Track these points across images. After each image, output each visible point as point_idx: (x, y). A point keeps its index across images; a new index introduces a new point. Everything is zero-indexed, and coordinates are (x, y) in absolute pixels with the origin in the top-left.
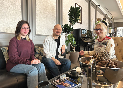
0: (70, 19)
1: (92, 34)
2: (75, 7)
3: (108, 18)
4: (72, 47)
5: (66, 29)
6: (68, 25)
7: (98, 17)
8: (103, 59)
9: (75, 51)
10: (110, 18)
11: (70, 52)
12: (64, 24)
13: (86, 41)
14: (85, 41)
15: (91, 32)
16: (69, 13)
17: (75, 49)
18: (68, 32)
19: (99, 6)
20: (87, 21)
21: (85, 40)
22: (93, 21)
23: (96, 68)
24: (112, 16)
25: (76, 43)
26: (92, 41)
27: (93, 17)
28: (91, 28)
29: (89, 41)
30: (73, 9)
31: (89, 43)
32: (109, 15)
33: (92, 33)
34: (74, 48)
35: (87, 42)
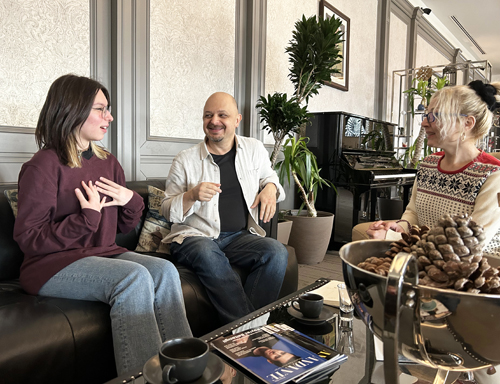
0: (295, 71)
1: (390, 137)
2: (317, 19)
3: (467, 66)
4: (301, 193)
5: (280, 114)
6: (285, 95)
7: (419, 64)
8: (449, 252)
9: (314, 213)
10: (475, 65)
11: (295, 213)
12: (270, 91)
13: (366, 167)
14: (358, 167)
15: (388, 127)
16: (293, 45)
17: (313, 202)
18: (287, 128)
19: (428, 11)
20: (371, 81)
21: (359, 161)
22: (398, 78)
23: (417, 292)
24: (483, 57)
25: (321, 174)
26: (391, 168)
27: (396, 60)
28: (389, 112)
29: (377, 167)
30: (309, 27)
31: (377, 177)
32: (471, 51)
33: (393, 131)
34: (310, 199)
35: (369, 172)
